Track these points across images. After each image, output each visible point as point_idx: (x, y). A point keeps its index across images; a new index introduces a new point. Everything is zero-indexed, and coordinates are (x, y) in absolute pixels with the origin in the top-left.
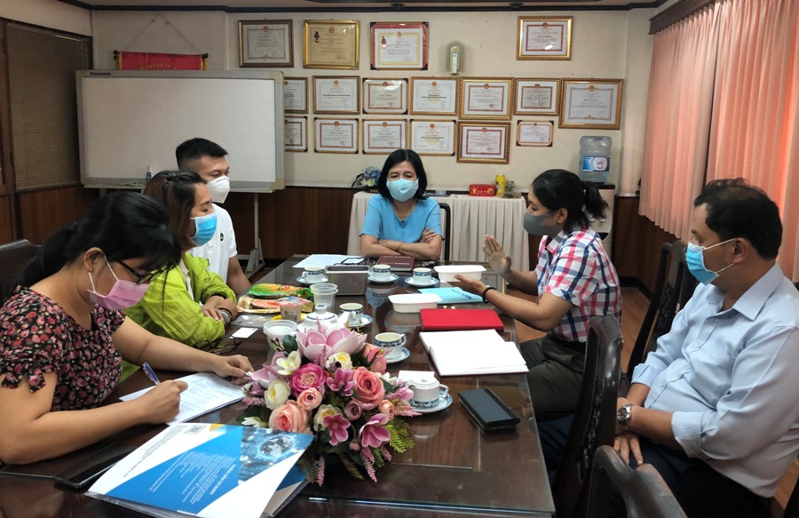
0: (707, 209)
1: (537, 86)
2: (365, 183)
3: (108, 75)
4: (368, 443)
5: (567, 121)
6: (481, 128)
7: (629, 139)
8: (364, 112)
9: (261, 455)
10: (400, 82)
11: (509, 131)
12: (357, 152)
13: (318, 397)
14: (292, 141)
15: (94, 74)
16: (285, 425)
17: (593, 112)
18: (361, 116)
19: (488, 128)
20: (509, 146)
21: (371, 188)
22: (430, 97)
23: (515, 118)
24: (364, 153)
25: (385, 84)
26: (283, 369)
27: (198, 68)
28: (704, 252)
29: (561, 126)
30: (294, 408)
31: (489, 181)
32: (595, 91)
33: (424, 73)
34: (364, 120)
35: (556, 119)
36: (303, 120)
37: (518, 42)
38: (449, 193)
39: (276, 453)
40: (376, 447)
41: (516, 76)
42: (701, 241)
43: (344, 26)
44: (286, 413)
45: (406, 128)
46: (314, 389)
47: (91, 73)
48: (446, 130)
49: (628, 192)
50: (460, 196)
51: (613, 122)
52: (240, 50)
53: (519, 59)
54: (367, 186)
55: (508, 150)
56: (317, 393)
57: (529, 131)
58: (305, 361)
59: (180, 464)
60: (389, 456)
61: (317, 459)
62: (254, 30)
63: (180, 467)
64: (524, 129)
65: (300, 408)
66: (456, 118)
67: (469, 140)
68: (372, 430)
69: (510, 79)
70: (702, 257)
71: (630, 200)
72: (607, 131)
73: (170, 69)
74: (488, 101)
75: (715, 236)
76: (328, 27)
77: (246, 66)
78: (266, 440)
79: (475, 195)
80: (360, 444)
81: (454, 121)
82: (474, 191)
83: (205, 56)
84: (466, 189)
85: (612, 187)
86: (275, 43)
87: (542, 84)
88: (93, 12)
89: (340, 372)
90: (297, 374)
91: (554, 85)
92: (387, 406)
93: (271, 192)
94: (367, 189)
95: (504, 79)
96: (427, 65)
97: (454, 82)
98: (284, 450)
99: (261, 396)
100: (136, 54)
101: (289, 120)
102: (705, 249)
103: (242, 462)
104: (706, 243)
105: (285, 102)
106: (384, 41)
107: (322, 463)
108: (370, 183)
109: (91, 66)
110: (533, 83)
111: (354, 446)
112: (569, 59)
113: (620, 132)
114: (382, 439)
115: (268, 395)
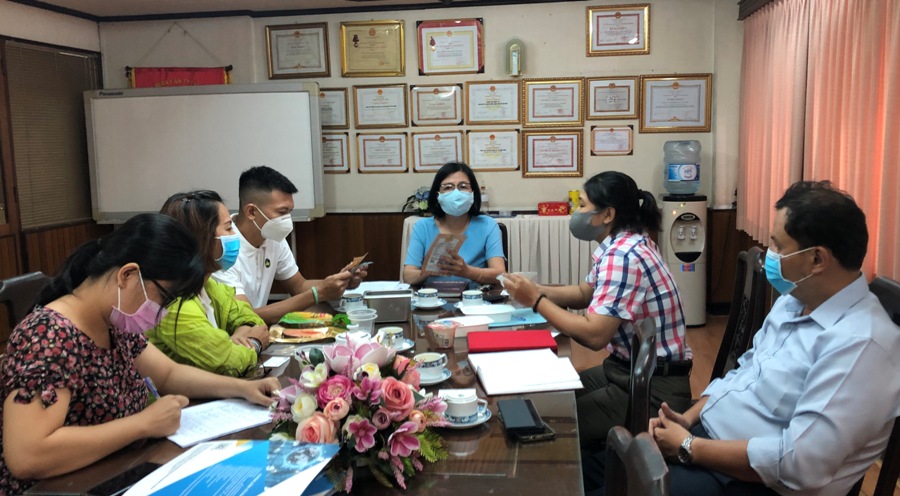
0: (787, 214)
1: (612, 86)
2: (417, 206)
3: (120, 94)
4: (398, 452)
5: (648, 125)
6: (549, 137)
7: (722, 142)
8: (414, 125)
9: (287, 464)
10: (454, 88)
11: (582, 139)
12: (407, 171)
13: (345, 407)
14: (332, 161)
15: (104, 94)
16: (312, 436)
17: (679, 113)
18: (410, 130)
19: (557, 137)
20: (582, 156)
21: (425, 211)
22: (488, 103)
23: (588, 124)
24: (415, 171)
25: (436, 92)
26: (309, 382)
27: (221, 82)
28: (782, 260)
29: (642, 131)
30: (322, 420)
31: (560, 198)
32: (680, 89)
33: (480, 77)
34: (413, 134)
35: (636, 123)
36: (344, 137)
37: (588, 36)
38: (514, 214)
39: (303, 461)
40: (406, 456)
41: (587, 76)
42: (780, 247)
43: (386, 27)
44: (314, 424)
45: (463, 140)
46: (341, 399)
47: (101, 93)
48: (509, 141)
49: (723, 204)
50: (527, 217)
51: (702, 123)
52: (269, 60)
53: (589, 55)
54: (419, 209)
55: (582, 160)
56: (343, 402)
57: (605, 138)
58: (332, 373)
59: (207, 476)
60: (420, 467)
61: (347, 469)
62: (284, 36)
63: (206, 479)
64: (599, 135)
65: (326, 418)
66: (520, 127)
67: (536, 153)
68: (401, 439)
69: (580, 79)
70: (780, 265)
71: (726, 214)
72: (696, 134)
73: (189, 84)
74: (556, 105)
75: (794, 244)
76: (368, 28)
77: (275, 77)
78: (292, 451)
79: (545, 215)
80: (389, 453)
81: (518, 130)
82: (544, 210)
83: (229, 68)
84: (535, 208)
85: (703, 198)
86: (307, 50)
87: (618, 83)
88: (101, 24)
89: (367, 382)
90: (324, 386)
91: (632, 83)
92: (418, 416)
93: (309, 220)
94: (420, 213)
95: (573, 79)
96: (483, 68)
97: (515, 86)
98: (311, 459)
99: (288, 411)
100: (150, 69)
101: (328, 137)
102: (783, 257)
103: (268, 472)
104: (784, 251)
105: (321, 118)
106: (432, 43)
107: (350, 474)
108: (423, 205)
109: (100, 85)
110: (607, 83)
111: (383, 455)
112: (648, 53)
113: (711, 134)
114: (411, 448)
115: (295, 410)
